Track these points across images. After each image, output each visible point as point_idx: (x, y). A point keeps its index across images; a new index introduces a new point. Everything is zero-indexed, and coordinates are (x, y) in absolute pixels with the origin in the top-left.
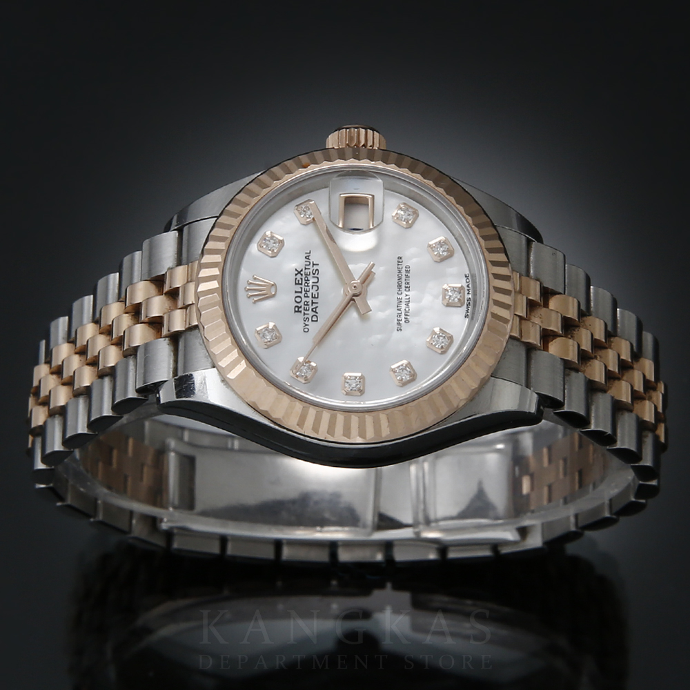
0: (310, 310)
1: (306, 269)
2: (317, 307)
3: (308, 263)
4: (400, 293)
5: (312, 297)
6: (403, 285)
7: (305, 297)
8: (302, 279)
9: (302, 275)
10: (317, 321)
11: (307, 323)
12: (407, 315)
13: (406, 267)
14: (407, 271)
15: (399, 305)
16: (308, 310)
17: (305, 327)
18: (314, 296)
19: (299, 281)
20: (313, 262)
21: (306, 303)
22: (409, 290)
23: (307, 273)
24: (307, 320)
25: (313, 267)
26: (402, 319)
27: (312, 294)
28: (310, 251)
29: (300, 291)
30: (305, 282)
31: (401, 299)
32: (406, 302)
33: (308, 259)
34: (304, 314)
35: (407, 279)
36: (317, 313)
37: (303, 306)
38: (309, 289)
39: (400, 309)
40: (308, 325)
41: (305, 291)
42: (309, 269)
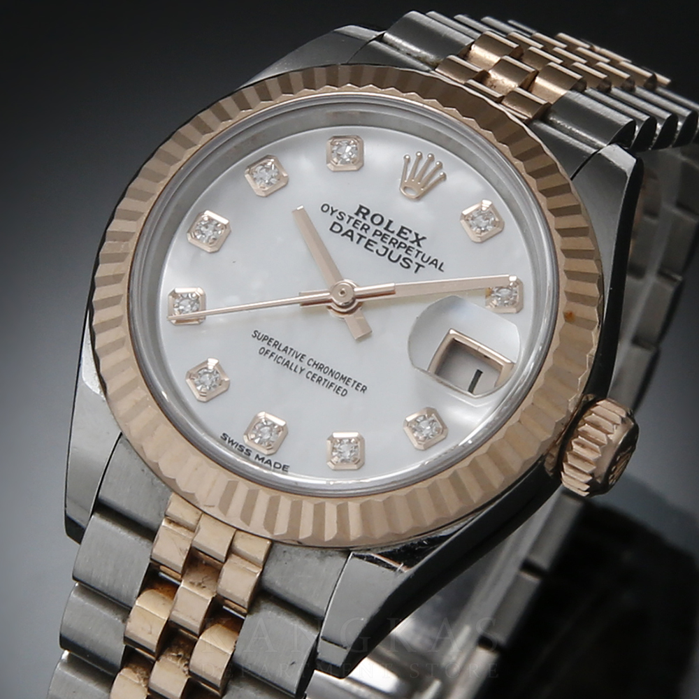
0: (353, 229)
1: (419, 252)
2: (352, 240)
3: (425, 259)
4: (311, 363)
5: (369, 240)
6: (320, 373)
7: (376, 231)
8: (406, 239)
9: (413, 242)
10: (331, 229)
11: (336, 214)
12: (272, 355)
13: (345, 390)
14: (338, 389)
15: (293, 352)
16: (353, 225)
17: (330, 209)
18: (371, 243)
19: (406, 234)
20: (423, 266)
21: (366, 227)
22: (308, 378)
23: (411, 251)
24: (340, 217)
25: (417, 263)
26: (270, 346)
27: (376, 243)
28: (442, 271)
29: (390, 229)
30: (399, 241)
31: (300, 360)
32: (292, 364)
33: (432, 263)
34: (351, 218)
35: (327, 383)
36: (343, 235)
37: (364, 222)
38: (385, 242)
39: (286, 351)
40: (332, 214)
41: (385, 234)
42: (416, 256)
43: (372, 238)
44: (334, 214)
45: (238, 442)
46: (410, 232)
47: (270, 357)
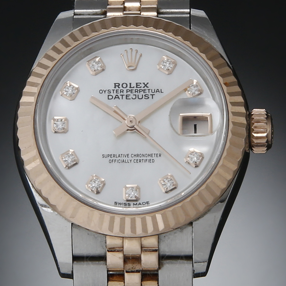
1: (149, 90)
2: (119, 99)
3: (153, 91)
4: (133, 156)
6: (139, 158)
7: (127, 90)
8: (141, 87)
9: (144, 87)
10: (108, 99)
11: (107, 92)
12: (115, 161)
13: (153, 159)
14: (150, 161)
15: (122, 155)
16: (117, 93)
17: (103, 91)
18: (127, 96)
19: (139, 85)
20: (154, 95)
21: (122, 91)
22: (135, 162)
23: (146, 91)
24: (109, 92)
25: (151, 95)
26: (112, 158)
27: (130, 95)
28: (163, 92)
29: (132, 87)
30: (139, 90)
31: (128, 157)
32: (125, 160)
33: (157, 91)
34: (113, 90)
35: (144, 160)
36: (114, 99)
37: (120, 89)
38: (133, 93)
39: (120, 156)
40: (105, 93)
41: (131, 90)
42: (149, 92)
43: (127, 94)
44: (106, 92)
45: (122, 202)
46: (141, 83)
47: (115, 162)
